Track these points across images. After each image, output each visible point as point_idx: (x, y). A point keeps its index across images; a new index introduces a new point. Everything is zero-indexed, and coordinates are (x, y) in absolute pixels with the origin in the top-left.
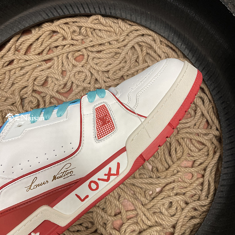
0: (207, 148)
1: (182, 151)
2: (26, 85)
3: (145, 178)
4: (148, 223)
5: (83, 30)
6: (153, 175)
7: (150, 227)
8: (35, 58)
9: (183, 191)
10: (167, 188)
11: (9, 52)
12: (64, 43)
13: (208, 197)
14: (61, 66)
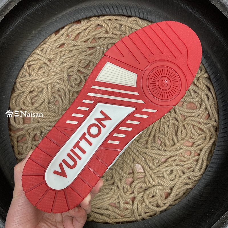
0: (205, 134)
1: (186, 133)
2: (73, 66)
3: (155, 150)
4: (153, 183)
5: (123, 28)
6: (162, 149)
7: (154, 186)
8: (81, 44)
9: (182, 163)
10: (171, 159)
11: (62, 36)
12: (106, 36)
13: (200, 171)
14: (101, 54)
